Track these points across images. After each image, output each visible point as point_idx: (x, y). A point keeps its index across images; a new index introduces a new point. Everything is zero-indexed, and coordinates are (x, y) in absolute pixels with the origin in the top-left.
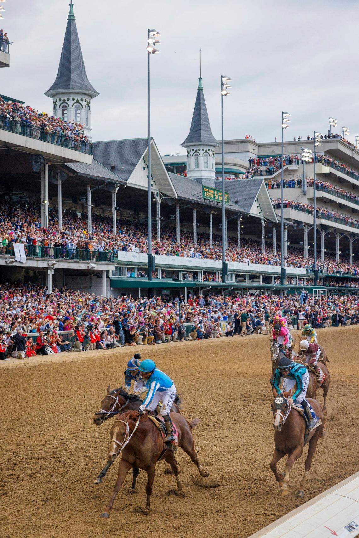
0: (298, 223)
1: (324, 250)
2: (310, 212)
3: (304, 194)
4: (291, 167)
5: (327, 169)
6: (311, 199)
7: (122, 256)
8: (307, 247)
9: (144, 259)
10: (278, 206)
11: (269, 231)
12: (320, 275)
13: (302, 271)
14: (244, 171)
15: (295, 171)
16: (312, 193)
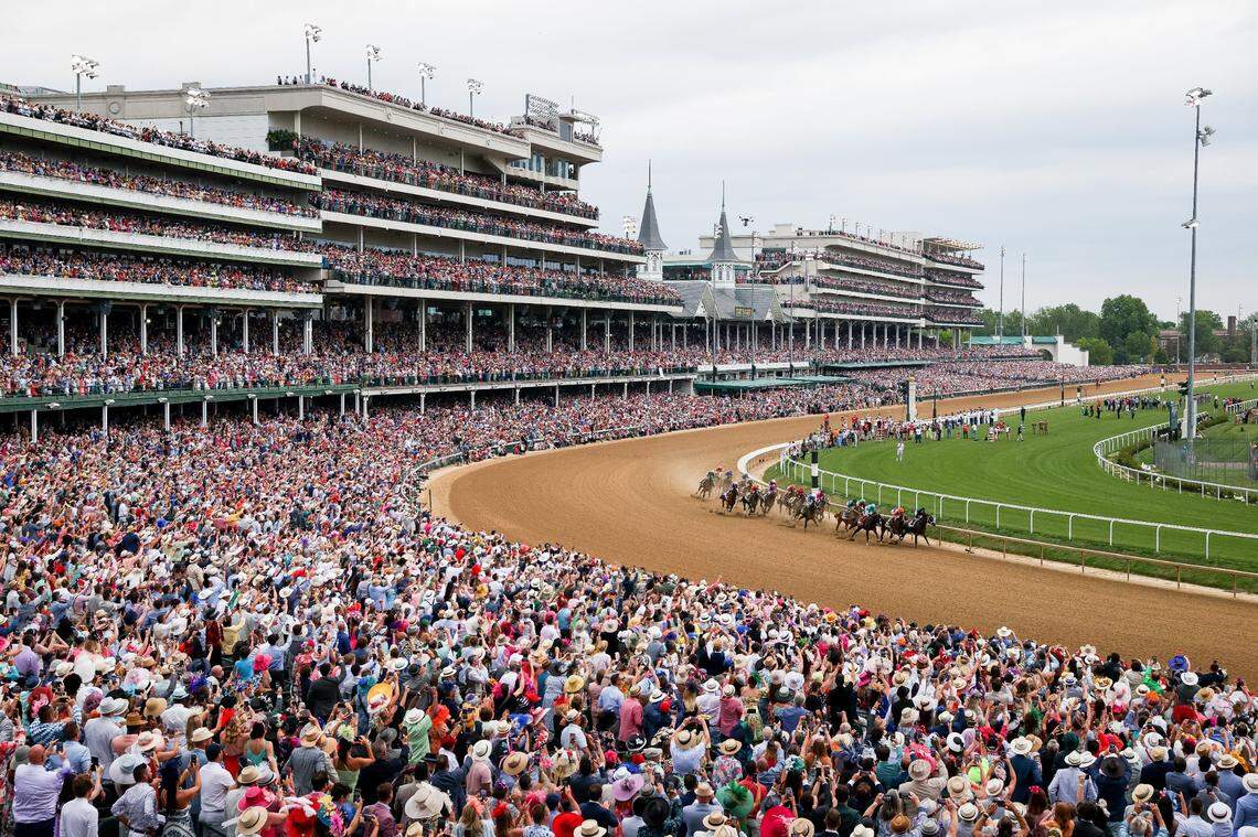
0: (800, 319)
1: (823, 338)
2: (811, 307)
3: (807, 290)
4: (795, 263)
5: (827, 266)
6: (812, 295)
7: (701, 368)
8: (809, 338)
9: (710, 368)
10: (785, 305)
11: (778, 329)
12: (820, 365)
13: (806, 364)
14: (750, 266)
15: (799, 266)
16: (814, 289)
